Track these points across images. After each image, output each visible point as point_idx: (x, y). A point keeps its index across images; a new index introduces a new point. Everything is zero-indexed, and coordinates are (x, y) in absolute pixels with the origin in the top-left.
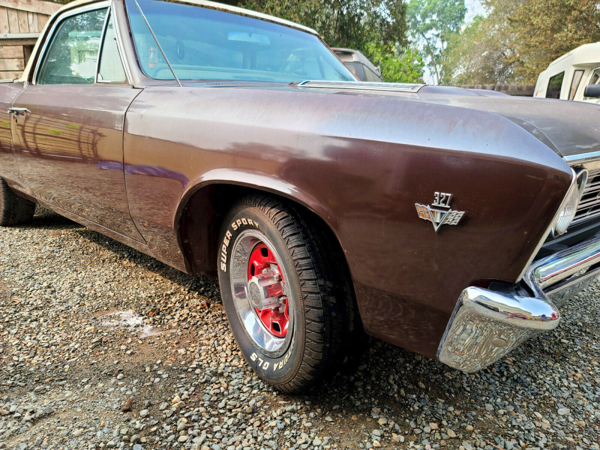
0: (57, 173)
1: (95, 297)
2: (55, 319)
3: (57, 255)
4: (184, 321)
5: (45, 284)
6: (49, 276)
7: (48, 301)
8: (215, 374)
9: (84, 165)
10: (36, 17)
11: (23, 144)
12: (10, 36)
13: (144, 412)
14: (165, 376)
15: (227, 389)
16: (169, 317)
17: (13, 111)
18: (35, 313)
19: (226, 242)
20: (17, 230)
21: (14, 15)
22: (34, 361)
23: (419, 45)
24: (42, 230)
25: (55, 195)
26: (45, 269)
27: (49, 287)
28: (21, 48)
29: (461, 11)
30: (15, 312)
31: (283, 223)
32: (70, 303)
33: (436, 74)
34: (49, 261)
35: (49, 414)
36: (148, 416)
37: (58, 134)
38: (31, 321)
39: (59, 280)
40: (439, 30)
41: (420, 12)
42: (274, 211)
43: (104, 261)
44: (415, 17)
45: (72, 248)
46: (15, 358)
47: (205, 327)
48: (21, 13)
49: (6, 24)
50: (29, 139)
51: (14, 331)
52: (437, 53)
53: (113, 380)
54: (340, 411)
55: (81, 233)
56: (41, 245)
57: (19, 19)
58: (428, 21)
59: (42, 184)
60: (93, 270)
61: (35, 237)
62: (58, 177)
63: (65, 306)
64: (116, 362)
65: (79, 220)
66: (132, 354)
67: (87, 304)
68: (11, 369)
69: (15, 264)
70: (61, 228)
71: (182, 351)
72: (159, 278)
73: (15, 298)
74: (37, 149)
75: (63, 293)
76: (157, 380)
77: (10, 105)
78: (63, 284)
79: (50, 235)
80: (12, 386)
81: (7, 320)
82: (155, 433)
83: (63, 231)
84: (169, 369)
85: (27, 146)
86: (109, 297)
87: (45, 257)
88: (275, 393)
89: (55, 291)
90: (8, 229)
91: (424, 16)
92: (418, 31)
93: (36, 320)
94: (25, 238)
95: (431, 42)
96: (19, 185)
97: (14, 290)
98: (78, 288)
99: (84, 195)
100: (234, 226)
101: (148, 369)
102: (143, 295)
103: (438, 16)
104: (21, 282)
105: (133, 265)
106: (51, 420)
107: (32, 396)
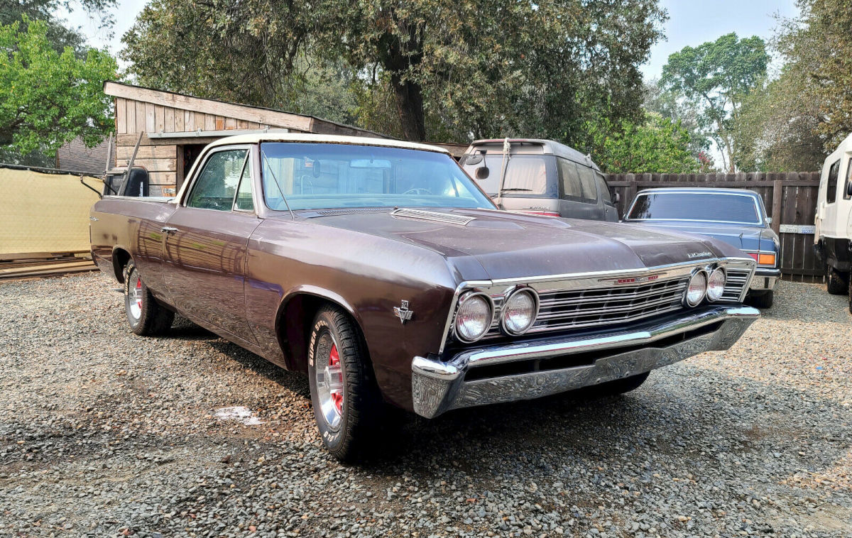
0: (197, 285)
1: (216, 396)
2: (181, 409)
3: (189, 362)
4: (285, 416)
5: (176, 384)
6: (180, 378)
7: (178, 396)
8: (297, 449)
9: (224, 278)
10: (192, 115)
11: (168, 255)
12: (164, 136)
13: (237, 464)
14: (258, 447)
15: (302, 458)
16: (273, 412)
17: (165, 230)
18: (167, 403)
19: (313, 341)
20: (155, 340)
21: (171, 113)
22: (164, 434)
23: (699, 108)
24: (177, 341)
25: (193, 305)
26: (178, 373)
27: (179, 386)
28: (174, 148)
29: (760, 59)
30: (151, 403)
31: (339, 323)
32: (195, 399)
33: (726, 147)
34: (181, 367)
35: (171, 461)
36: (238, 467)
37: (201, 247)
38: (163, 409)
39: (188, 382)
40: (727, 88)
41: (696, 65)
42: (336, 314)
43: (229, 369)
44: (690, 72)
45: (202, 357)
46: (149, 431)
47: (302, 420)
48: (178, 112)
49: (162, 123)
50: (173, 250)
51: (149, 415)
52: (728, 117)
53: (219, 446)
54: (381, 474)
55: (213, 345)
56: (176, 353)
57: (175, 117)
58: (710, 76)
59: (183, 294)
60: (218, 375)
61: (171, 346)
62: (197, 288)
63: (191, 400)
64: (223, 438)
65: (213, 329)
66: (236, 433)
67: (208, 400)
68: (146, 438)
69: (152, 368)
70: (196, 339)
71: (277, 434)
72: (275, 385)
73: (151, 393)
74: (179, 260)
75: (190, 392)
76: (252, 449)
77: (163, 224)
78: (191, 385)
79: (185, 346)
80: (146, 446)
81: (144, 407)
82: (242, 475)
83: (196, 343)
84: (262, 444)
85: (171, 257)
86: (228, 396)
87: (178, 363)
88: (337, 462)
89: (183, 390)
90: (147, 338)
91: (704, 70)
92: (695, 89)
93: (167, 409)
94: (162, 347)
95: (718, 103)
96: (162, 295)
97: (151, 387)
98: (203, 389)
99: (221, 306)
100: (317, 328)
101: (246, 443)
102: (257, 396)
103: (725, 68)
104: (157, 382)
105: (255, 373)
106: (172, 464)
107: (161, 451)
